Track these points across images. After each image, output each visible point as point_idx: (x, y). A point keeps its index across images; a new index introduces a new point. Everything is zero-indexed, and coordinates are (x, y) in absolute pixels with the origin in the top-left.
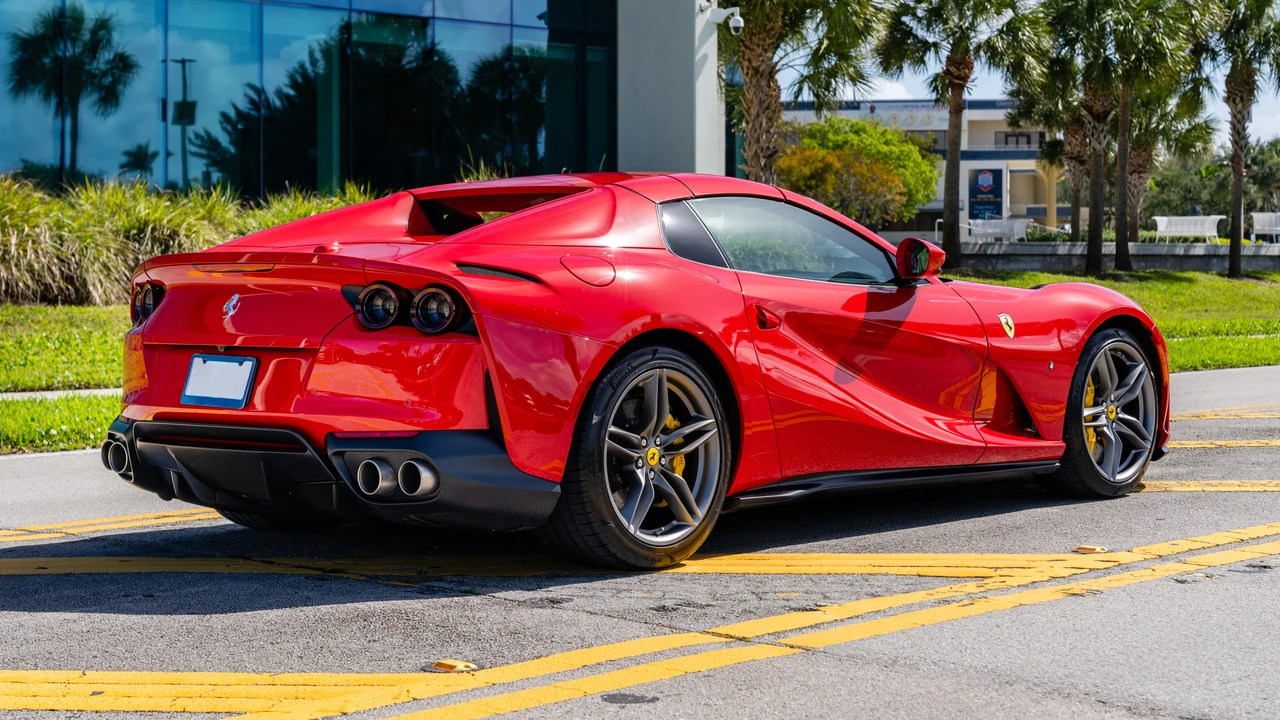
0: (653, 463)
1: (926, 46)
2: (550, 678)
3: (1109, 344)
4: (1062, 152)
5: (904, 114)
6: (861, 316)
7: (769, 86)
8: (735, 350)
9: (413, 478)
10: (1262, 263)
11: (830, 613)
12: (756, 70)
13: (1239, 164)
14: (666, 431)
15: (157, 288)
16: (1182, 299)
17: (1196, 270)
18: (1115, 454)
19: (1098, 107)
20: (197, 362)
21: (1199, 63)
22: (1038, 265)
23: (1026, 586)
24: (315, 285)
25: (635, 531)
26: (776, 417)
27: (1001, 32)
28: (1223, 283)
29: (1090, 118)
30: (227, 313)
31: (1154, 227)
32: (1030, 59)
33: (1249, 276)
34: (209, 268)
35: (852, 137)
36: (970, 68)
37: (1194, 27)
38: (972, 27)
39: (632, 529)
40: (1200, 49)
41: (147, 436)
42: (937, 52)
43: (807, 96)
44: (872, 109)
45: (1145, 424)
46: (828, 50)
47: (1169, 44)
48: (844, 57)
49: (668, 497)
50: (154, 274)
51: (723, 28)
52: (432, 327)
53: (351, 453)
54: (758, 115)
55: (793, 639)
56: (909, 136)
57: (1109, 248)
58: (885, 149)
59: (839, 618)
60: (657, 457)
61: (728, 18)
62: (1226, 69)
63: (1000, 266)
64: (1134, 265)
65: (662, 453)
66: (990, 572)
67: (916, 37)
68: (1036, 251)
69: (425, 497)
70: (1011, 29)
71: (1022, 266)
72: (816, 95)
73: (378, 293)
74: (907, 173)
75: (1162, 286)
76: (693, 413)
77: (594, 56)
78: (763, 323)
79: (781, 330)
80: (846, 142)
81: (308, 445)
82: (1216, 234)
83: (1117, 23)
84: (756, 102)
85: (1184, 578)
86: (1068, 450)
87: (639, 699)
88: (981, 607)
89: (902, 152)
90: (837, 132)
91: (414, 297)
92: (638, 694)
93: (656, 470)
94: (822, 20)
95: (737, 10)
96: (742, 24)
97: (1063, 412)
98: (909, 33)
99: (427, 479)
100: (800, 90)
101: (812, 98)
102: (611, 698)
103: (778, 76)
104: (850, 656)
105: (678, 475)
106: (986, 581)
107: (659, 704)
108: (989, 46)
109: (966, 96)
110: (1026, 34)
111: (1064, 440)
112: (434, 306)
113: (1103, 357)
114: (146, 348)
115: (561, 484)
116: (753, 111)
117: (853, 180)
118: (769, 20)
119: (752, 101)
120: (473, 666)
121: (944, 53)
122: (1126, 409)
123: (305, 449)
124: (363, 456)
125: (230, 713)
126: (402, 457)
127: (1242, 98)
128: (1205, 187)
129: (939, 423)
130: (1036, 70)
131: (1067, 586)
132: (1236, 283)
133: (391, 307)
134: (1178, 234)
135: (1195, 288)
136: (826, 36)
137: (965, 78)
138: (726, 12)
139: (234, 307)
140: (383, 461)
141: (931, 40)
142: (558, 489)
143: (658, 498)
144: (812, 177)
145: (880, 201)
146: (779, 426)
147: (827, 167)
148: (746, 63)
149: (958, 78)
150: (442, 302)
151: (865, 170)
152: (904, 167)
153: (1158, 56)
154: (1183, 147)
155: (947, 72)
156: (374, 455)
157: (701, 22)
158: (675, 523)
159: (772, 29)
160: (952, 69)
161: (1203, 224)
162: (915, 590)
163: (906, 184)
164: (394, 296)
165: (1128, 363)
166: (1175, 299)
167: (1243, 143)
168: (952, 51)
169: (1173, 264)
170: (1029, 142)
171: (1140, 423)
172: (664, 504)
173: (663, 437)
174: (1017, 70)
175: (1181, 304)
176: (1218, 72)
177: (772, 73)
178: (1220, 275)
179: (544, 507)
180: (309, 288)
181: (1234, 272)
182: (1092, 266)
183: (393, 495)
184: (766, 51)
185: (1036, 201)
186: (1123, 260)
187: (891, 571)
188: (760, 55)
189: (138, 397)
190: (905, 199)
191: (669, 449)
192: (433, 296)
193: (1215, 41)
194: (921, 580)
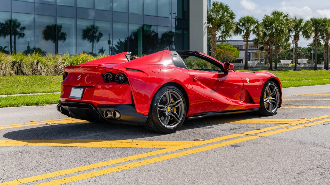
0: (169, 111)
1: (242, 30)
2: (218, 142)
3: (269, 84)
4: (264, 49)
5: (233, 43)
6: (216, 79)
7: (215, 37)
8: (188, 87)
9: (115, 115)
10: (300, 68)
11: (263, 130)
12: (213, 35)
13: (296, 51)
14: (172, 103)
15: (66, 73)
16: (287, 74)
17: (288, 69)
18: (271, 106)
19: (272, 41)
20: (73, 89)
21: (289, 33)
22: (261, 69)
23: (295, 125)
24: (97, 73)
25: (166, 126)
26: (197, 101)
27: (255, 27)
28: (294, 71)
29: (270, 43)
30: (78, 79)
31: (280, 62)
32: (261, 32)
33: (298, 70)
34: (75, 69)
35: (225, 46)
36: (250, 34)
37: (289, 26)
38: (250, 27)
39: (165, 126)
40: (290, 30)
41: (64, 105)
42: (243, 31)
43: (220, 39)
44: (228, 42)
45: (277, 99)
46: (225, 31)
47: (285, 29)
48: (228, 32)
49: (173, 117)
50: (66, 70)
51: (208, 27)
52: (119, 82)
53: (102, 109)
54: (213, 43)
55: (259, 135)
56: (234, 47)
57: (273, 65)
58: (231, 49)
59: (265, 131)
60: (170, 109)
61: (209, 26)
62: (294, 34)
63: (254, 69)
64: (278, 69)
65: (171, 108)
66: (287, 123)
67: (240, 29)
68: (261, 66)
69: (118, 119)
70: (257, 27)
71: (259, 69)
72: (222, 39)
73: (108, 74)
74: (235, 53)
75: (283, 72)
76: (177, 98)
77: (186, 32)
78: (194, 80)
79: (198, 82)
80: (224, 47)
81: (93, 107)
82: (291, 63)
83: (275, 26)
84: (213, 40)
85: (324, 124)
86: (261, 106)
87: (237, 146)
88: (290, 129)
89: (234, 49)
90: (222, 46)
91: (116, 75)
92: (237, 145)
93: (170, 112)
94: (224, 26)
95: (211, 24)
96: (212, 26)
97: (260, 99)
98: (239, 28)
99: (118, 115)
100: (219, 38)
101: (222, 40)
102: (232, 146)
103: (216, 36)
104: (271, 138)
105: (175, 112)
106: (288, 124)
107: (242, 147)
108: (253, 30)
109: (249, 39)
110: (260, 28)
111: (260, 104)
112: (120, 77)
113: (267, 88)
114: (63, 86)
115: (148, 116)
116: (212, 42)
117: (225, 54)
118: (215, 26)
119: (212, 40)
120: (203, 140)
121: (245, 32)
122: (273, 97)
123: (93, 108)
124: (105, 110)
125: (163, 148)
126: (113, 110)
127: (297, 39)
128: (286, 55)
129: (229, 100)
130: (261, 34)
131: (304, 125)
132: (296, 71)
133: (111, 77)
134: (284, 63)
135: (289, 72)
136: (225, 29)
137: (249, 36)
138: (209, 24)
139: (80, 77)
140: (109, 111)
141: (243, 29)
142: (147, 117)
143: (171, 118)
144: (218, 54)
145: (230, 58)
146: (198, 103)
147: (221, 52)
148: (211, 33)
149: (247, 36)
150: (122, 77)
151: (228, 52)
152: (234, 52)
153: (282, 31)
154: (285, 48)
155: (245, 35)
156: (107, 109)
157: (204, 26)
158: (175, 122)
159: (216, 27)
160: (246, 34)
161: (289, 61)
162: (275, 126)
163: (235, 55)
164: (111, 75)
165: (273, 87)
166: (285, 74)
167: (297, 47)
168: (246, 31)
169: (285, 68)
170: (255, 47)
171: (276, 99)
172: (172, 119)
173: (171, 105)
174: (258, 34)
175: (287, 75)
176: (292, 34)
177: (215, 35)
178: (293, 70)
179: (145, 121)
180: (96, 73)
181: (295, 70)
182: (270, 69)
183: (111, 118)
184: (214, 31)
185: (256, 58)
186: (276, 68)
187: (269, 122)
188: (213, 32)
189: (62, 96)
190: (235, 57)
191: (173, 107)
192: (120, 75)
193: (292, 29)
194: (275, 124)
